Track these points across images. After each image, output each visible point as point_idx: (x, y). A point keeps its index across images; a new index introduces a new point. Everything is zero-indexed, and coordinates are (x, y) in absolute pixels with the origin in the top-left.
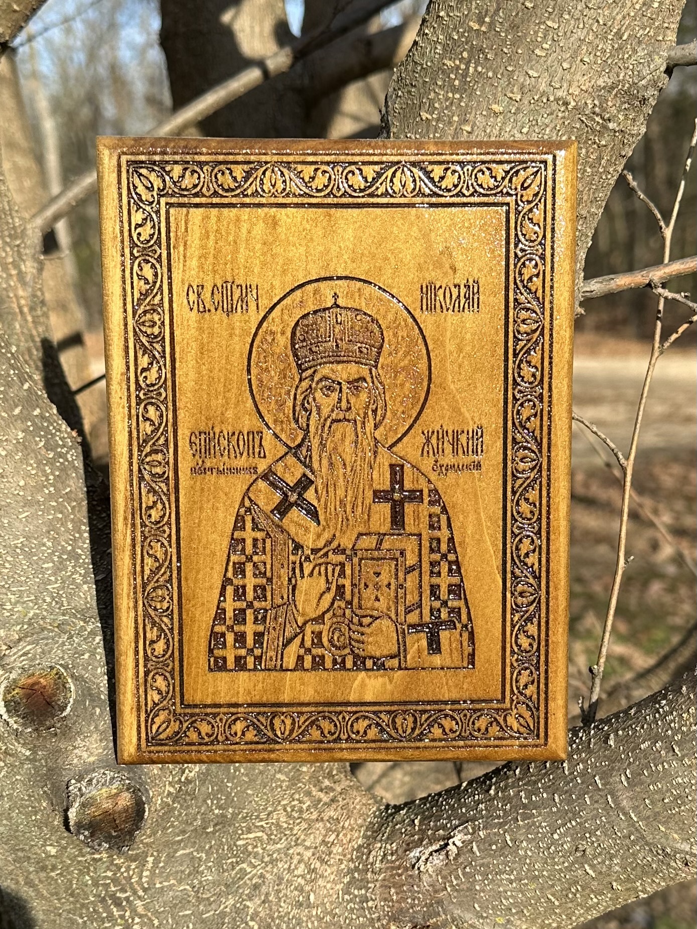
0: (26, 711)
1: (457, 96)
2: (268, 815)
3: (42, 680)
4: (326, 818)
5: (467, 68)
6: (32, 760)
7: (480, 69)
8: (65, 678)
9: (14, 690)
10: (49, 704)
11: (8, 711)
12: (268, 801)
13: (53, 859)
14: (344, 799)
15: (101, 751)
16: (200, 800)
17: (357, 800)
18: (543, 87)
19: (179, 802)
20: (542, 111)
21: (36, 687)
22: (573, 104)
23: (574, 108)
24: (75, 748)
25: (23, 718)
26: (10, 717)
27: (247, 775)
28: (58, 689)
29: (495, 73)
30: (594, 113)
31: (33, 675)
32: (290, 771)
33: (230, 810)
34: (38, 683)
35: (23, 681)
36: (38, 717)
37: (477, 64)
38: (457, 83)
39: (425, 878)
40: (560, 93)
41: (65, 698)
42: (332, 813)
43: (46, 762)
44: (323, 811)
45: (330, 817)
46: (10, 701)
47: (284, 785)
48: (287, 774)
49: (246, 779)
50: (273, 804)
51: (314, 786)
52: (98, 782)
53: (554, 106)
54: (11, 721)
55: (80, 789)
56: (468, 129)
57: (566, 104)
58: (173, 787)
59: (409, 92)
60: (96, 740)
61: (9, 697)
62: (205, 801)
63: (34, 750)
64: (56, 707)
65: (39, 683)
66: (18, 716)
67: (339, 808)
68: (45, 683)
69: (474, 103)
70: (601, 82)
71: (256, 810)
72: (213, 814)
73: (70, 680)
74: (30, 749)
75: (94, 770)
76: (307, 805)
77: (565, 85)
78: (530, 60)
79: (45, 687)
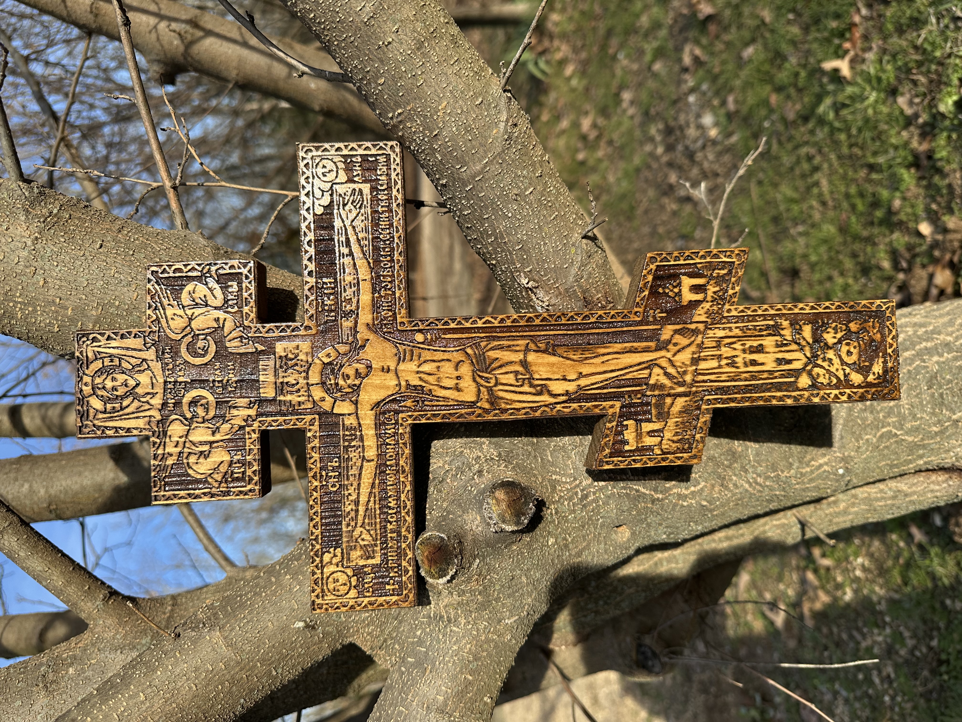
0: (444, 564)
1: (38, 308)
3: (426, 554)
5: (20, 302)
6: (483, 557)
7: (18, 294)
8: (423, 539)
9: (432, 572)
10: (439, 549)
11: (445, 576)
13: (559, 540)
15: (474, 513)
18: (25, 253)
19: (513, 461)
20: (42, 253)
21: (430, 558)
22: (36, 235)
23: (40, 233)
24: (472, 530)
25: (449, 566)
26: (448, 574)
28: (431, 543)
29: (19, 284)
30: (44, 222)
35: (427, 567)
36: (448, 556)
37: (14, 296)
38: (30, 309)
39: (553, 302)
40: (29, 243)
41: (435, 538)
46: (439, 575)
52: (490, 513)
53: (38, 246)
54: (451, 573)
55: (495, 524)
56: (58, 300)
57: (36, 238)
58: (501, 464)
59: (47, 340)
60: (468, 516)
61: (436, 575)
62: (515, 444)
63: (474, 557)
64: (442, 543)
65: (427, 556)
66: (448, 569)
68: (427, 552)
69: (41, 297)
70: (23, 218)
73: (425, 536)
74: (474, 560)
75: (484, 516)
77: (24, 240)
78: (7, 262)
79: (430, 552)
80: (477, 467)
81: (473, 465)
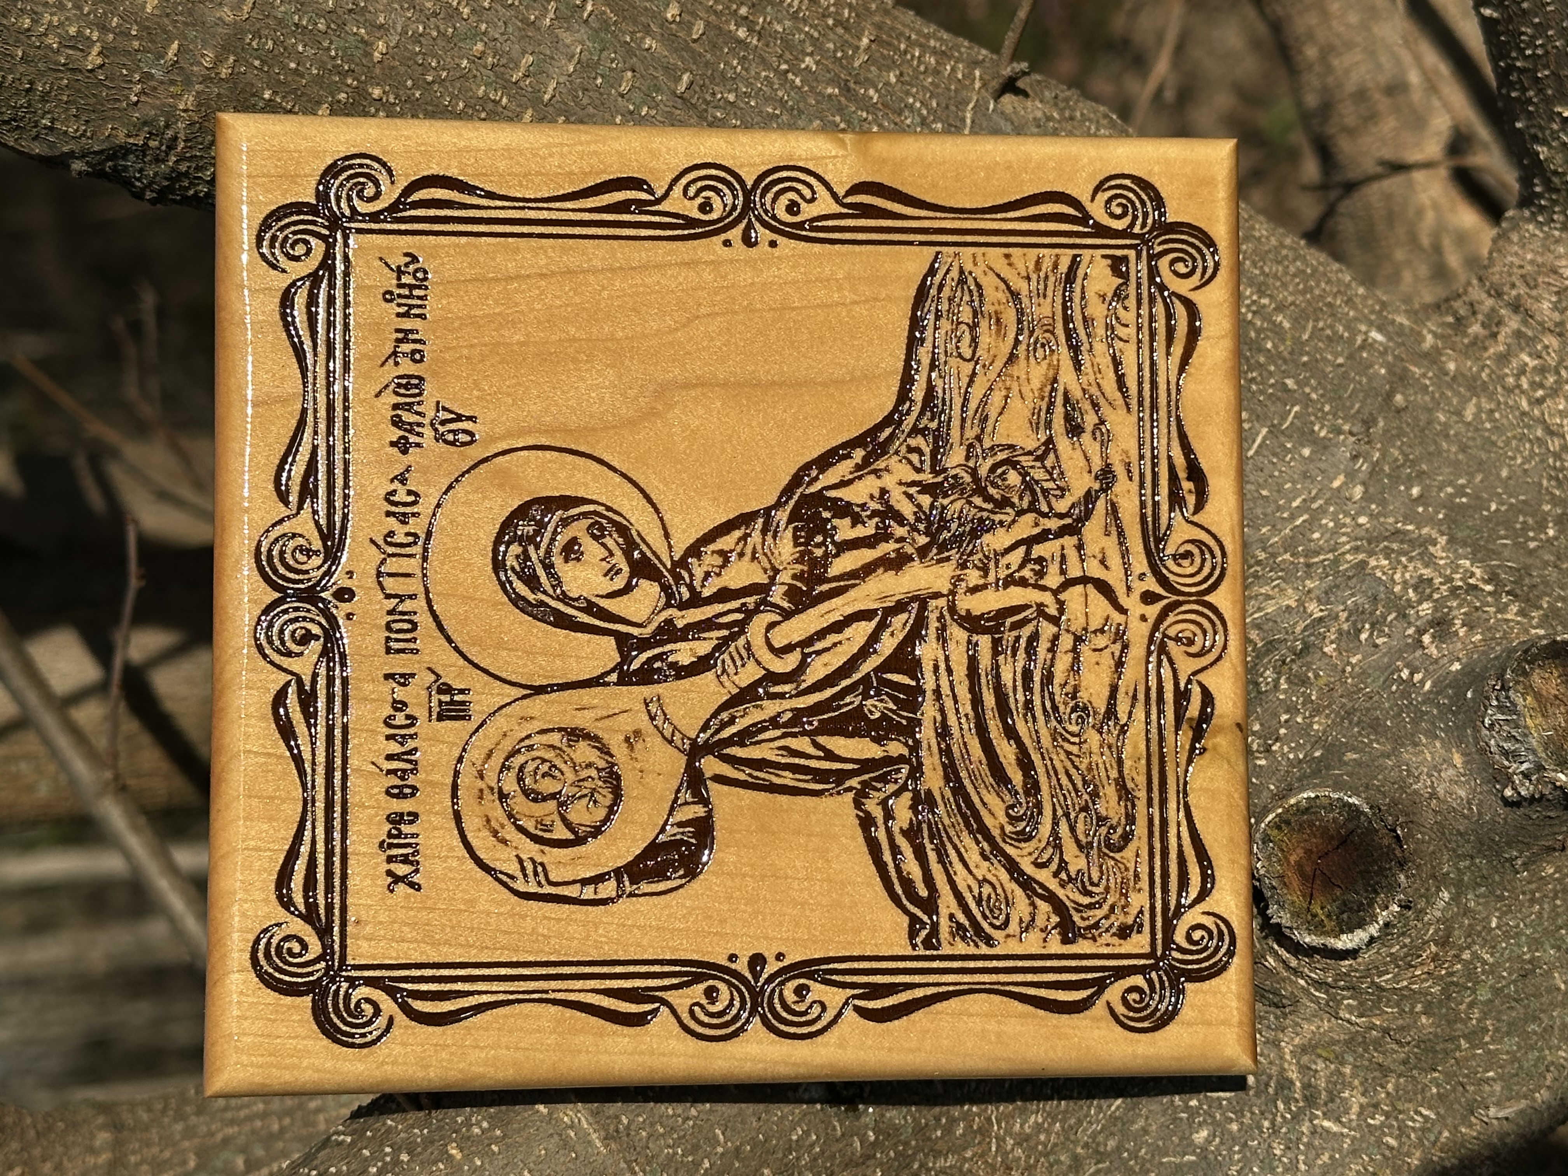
0: (1360, 887)
2: (1551, 433)
3: (1293, 858)
4: (1556, 316)
6: (1459, 890)
8: (1286, 811)
9: (1315, 916)
10: (1344, 842)
12: (1522, 438)
14: (1513, 286)
15: (1438, 745)
16: (1530, 561)
17: (1514, 259)
19: (1539, 597)
21: (1308, 870)
24: (1433, 795)
25: (1377, 893)
26: (1374, 918)
27: (1471, 475)
28: (1311, 824)
31: (1281, 877)
32: (1457, 393)
33: (1547, 508)
34: (1299, 867)
35: (1295, 897)
36: (1375, 862)
41: (1330, 808)
42: (1546, 305)
43: (1464, 857)
44: (1541, 324)
45: (1555, 308)
46: (1340, 922)
47: (1487, 405)
48: (1465, 401)
49: (1479, 478)
50: (1529, 427)
51: (1486, 349)
52: (1511, 738)
54: (1383, 916)
55: (1526, 775)
58: (1507, 605)
60: (1416, 754)
61: (1329, 925)
62: (1532, 553)
63: (1442, 881)
64: (1351, 826)
65: (1299, 864)
66: (1371, 904)
67: (1534, 293)
68: (1300, 852)
71: (1542, 461)
72: (1556, 538)
73: (1292, 801)
74: (1439, 889)
75: (1484, 751)
76: (1527, 359)
79: (1308, 852)
80: (1426, 608)
81: (1410, 604)
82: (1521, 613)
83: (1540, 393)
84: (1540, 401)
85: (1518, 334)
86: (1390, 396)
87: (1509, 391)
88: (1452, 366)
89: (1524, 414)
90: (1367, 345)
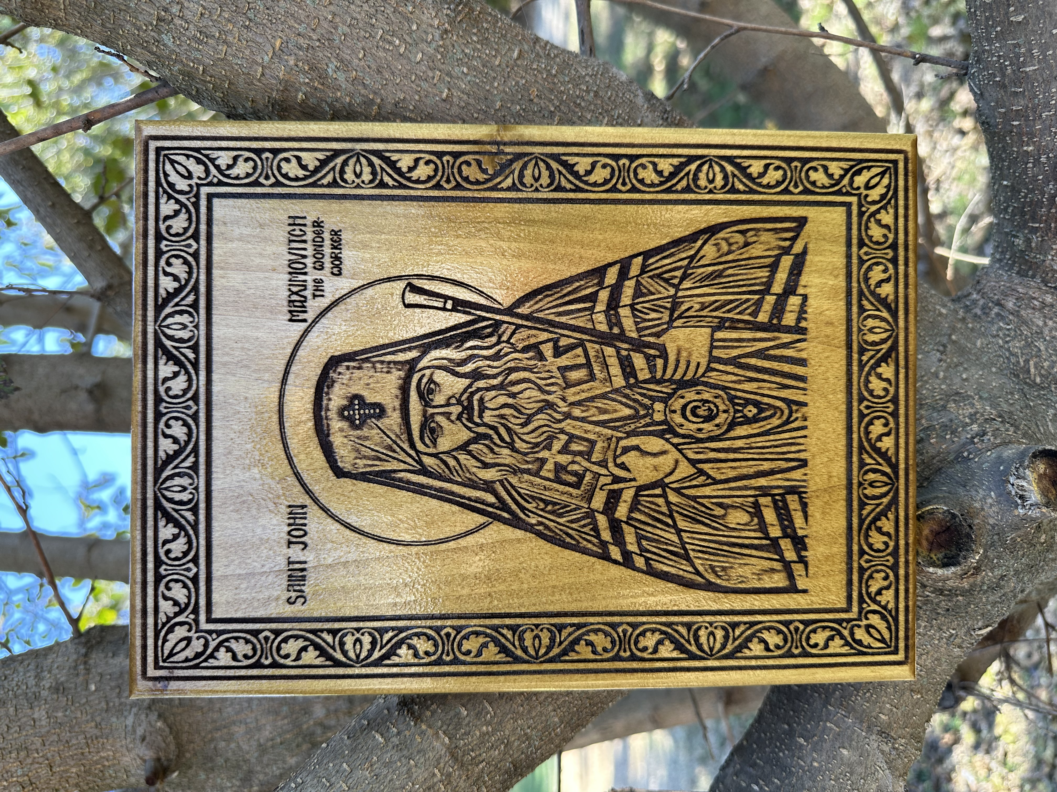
0: (953, 549)
2: (1013, 356)
3: (924, 533)
4: (1016, 309)
9: (932, 559)
10: (948, 528)
11: (953, 565)
14: (995, 295)
16: (1012, 409)
18: (431, 50)
20: (451, 53)
21: (931, 539)
24: (982, 509)
25: (961, 551)
28: (934, 519)
36: (961, 539)
41: (943, 513)
46: (943, 562)
47: (985, 342)
48: (976, 339)
61: (939, 563)
64: (952, 522)
65: (928, 536)
66: (958, 556)
67: (1006, 298)
68: (927, 531)
73: (926, 509)
76: (1002, 325)
77: (431, 30)
78: (408, 59)
79: (932, 531)
80: (975, 427)
81: (967, 424)
82: (1015, 432)
83: (1008, 339)
84: (1007, 342)
85: (998, 315)
86: (950, 335)
87: (994, 337)
88: (970, 325)
89: (1001, 347)
90: (940, 314)
